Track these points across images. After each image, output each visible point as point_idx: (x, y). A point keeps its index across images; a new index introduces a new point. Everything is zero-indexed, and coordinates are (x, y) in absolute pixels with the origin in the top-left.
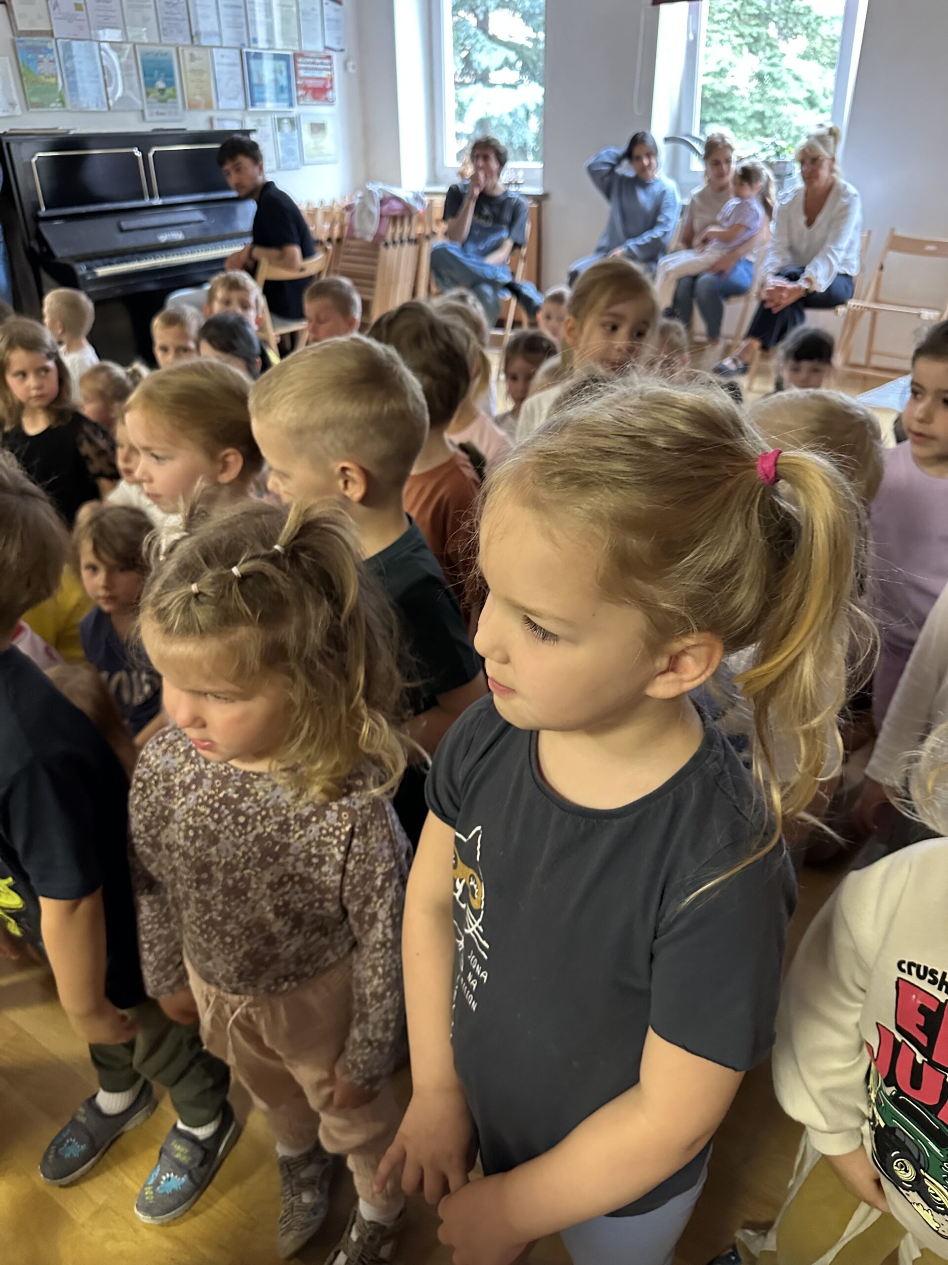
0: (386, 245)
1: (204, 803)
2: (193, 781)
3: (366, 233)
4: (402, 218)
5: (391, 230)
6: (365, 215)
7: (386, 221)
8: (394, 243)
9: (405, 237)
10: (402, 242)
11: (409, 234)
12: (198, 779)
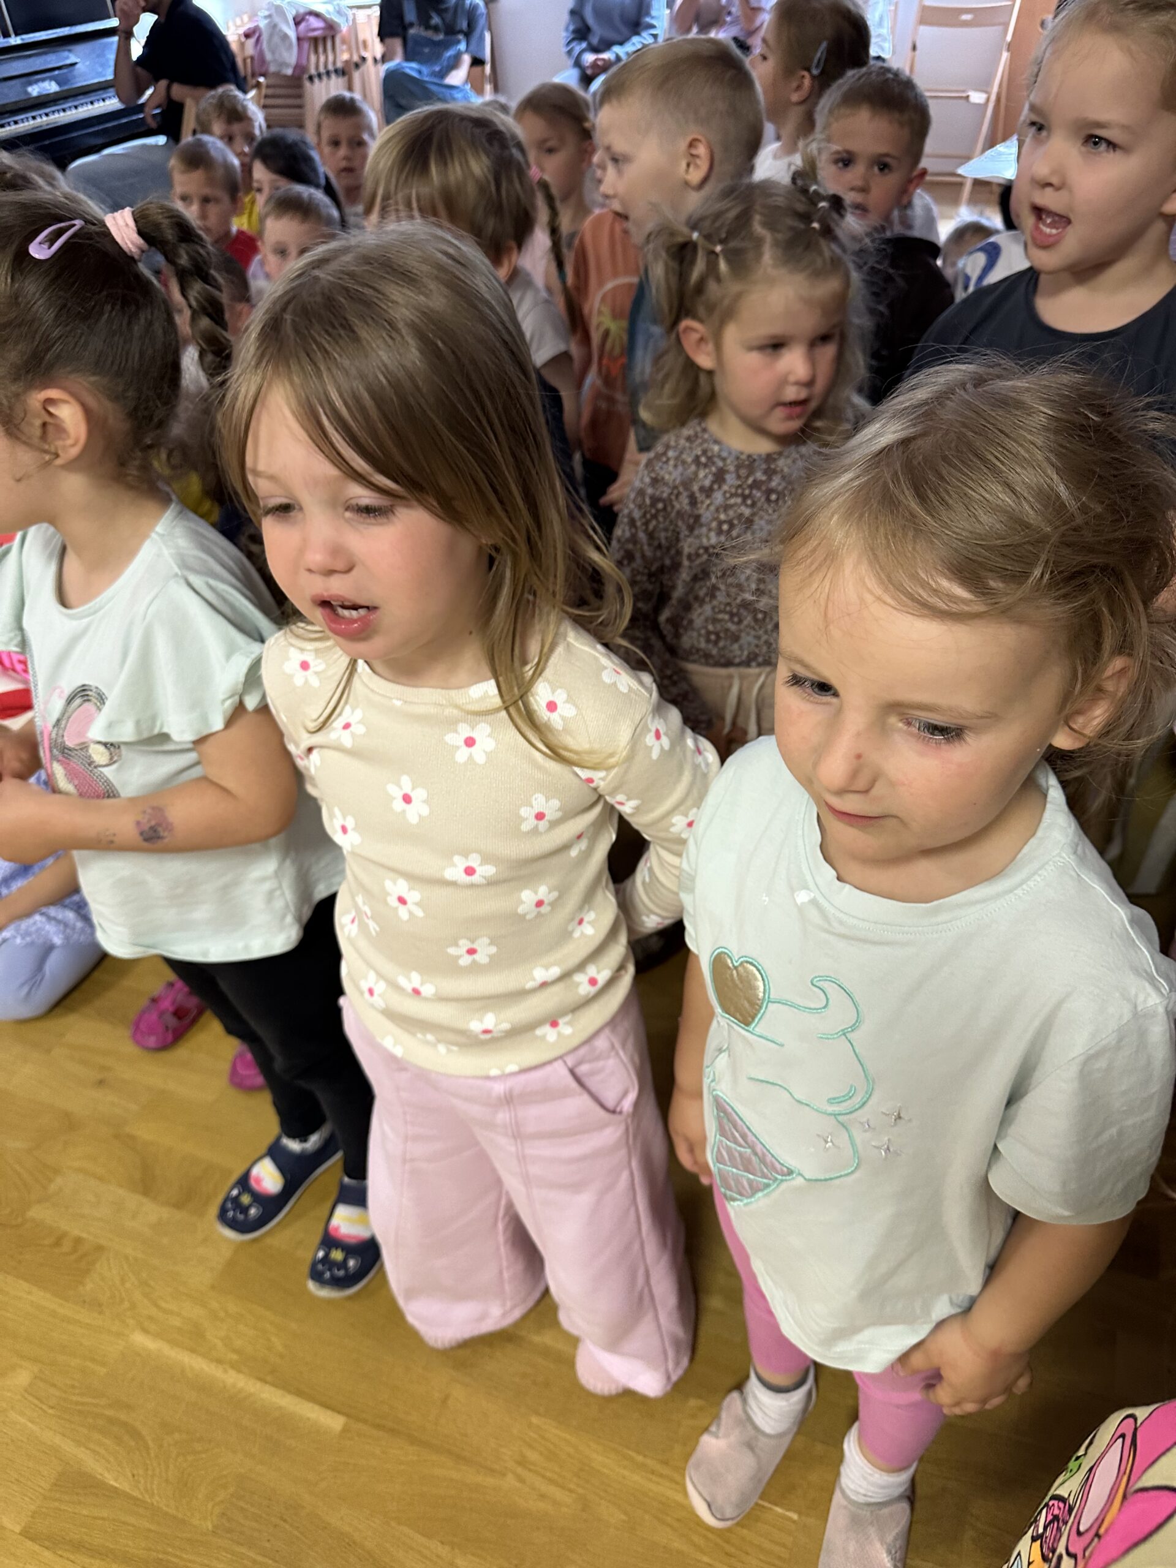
0: (311, 78)
1: (732, 495)
2: (713, 482)
3: (285, 64)
4: (324, 39)
5: (313, 58)
6: (276, 39)
7: (306, 45)
8: (319, 76)
9: (331, 67)
10: (328, 73)
11: (334, 63)
12: (719, 477)
